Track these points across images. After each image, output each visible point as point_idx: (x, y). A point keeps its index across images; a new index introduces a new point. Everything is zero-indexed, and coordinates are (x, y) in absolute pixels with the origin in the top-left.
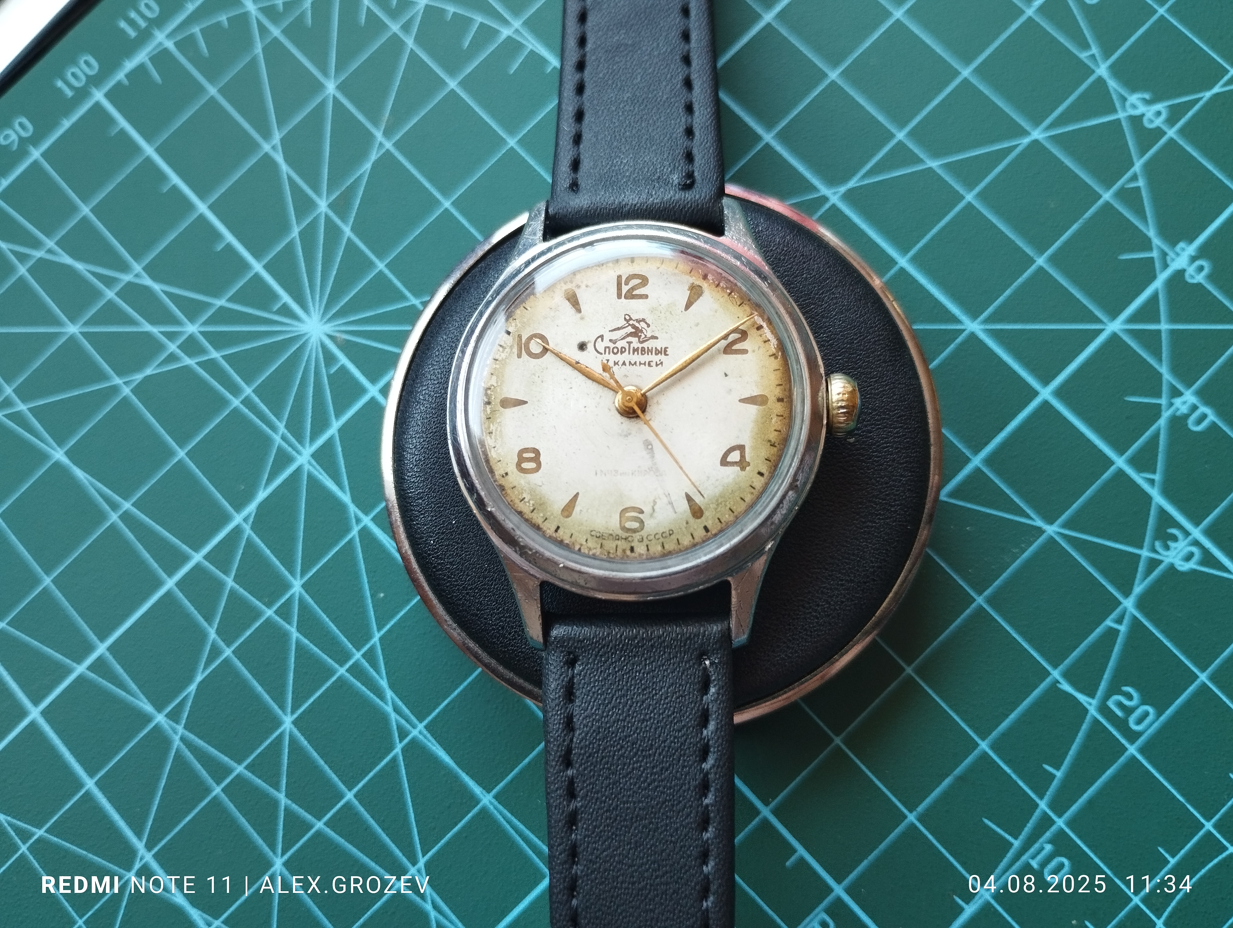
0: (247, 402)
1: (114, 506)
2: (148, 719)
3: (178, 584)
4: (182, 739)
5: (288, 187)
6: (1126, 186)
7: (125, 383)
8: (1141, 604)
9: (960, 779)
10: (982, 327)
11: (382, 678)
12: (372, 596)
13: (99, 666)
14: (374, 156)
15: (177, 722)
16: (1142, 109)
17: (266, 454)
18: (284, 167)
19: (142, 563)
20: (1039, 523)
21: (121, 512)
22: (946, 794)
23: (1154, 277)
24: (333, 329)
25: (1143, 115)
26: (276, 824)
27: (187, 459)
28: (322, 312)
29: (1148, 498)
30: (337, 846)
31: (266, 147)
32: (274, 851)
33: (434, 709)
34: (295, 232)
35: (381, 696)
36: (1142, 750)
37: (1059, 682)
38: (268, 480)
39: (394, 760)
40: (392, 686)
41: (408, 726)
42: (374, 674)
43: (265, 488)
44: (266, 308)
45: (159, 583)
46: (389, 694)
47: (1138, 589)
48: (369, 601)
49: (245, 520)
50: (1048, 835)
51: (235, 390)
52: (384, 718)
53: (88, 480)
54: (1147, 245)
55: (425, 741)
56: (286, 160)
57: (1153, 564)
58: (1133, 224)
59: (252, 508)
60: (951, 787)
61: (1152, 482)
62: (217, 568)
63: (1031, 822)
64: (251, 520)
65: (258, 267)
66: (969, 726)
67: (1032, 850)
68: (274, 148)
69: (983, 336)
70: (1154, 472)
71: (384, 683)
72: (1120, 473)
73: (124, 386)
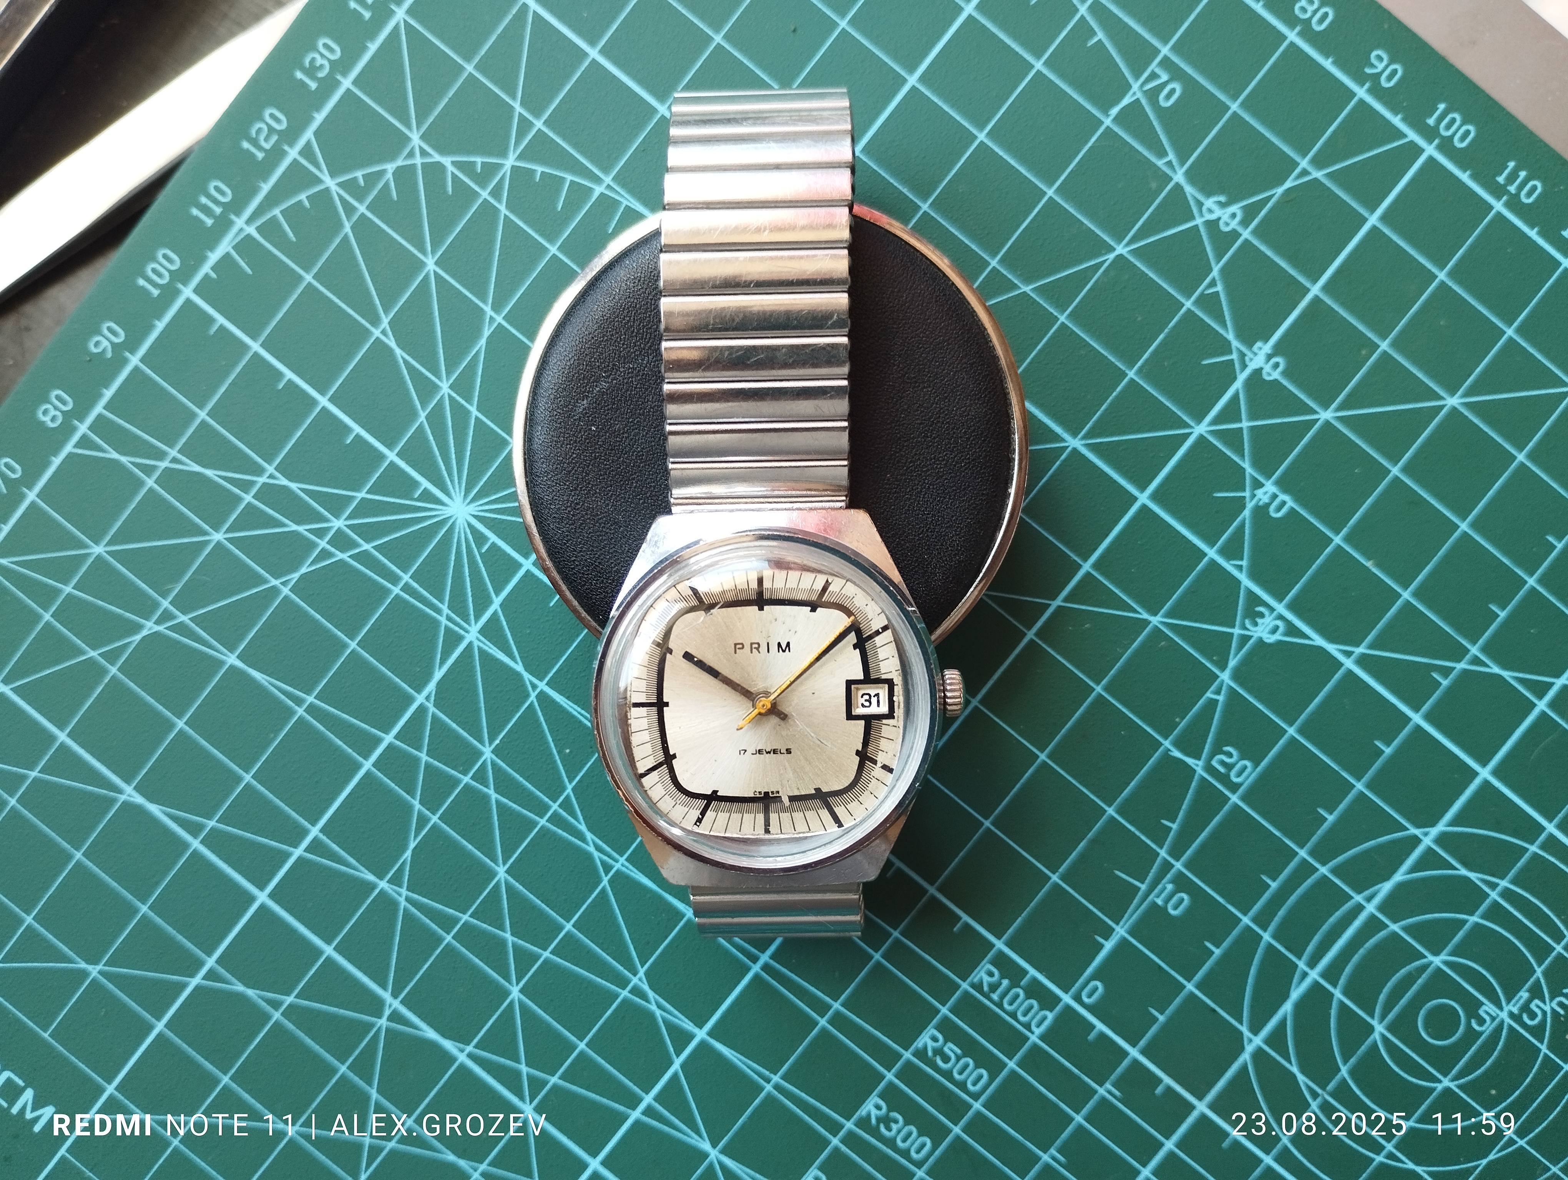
0: (406, 588)
1: (299, 702)
2: (373, 886)
3: (374, 765)
4: (408, 899)
5: (405, 372)
6: (1207, 292)
7: (284, 584)
8: (1237, 675)
9: (1093, 841)
10: (1083, 442)
11: (580, 823)
12: (559, 752)
13: (316, 847)
14: (487, 332)
15: (400, 886)
16: (1218, 212)
17: (435, 636)
18: (398, 352)
19: (337, 748)
20: (1145, 616)
21: (305, 706)
22: (1082, 856)
23: (1235, 378)
24: (477, 509)
25: (1219, 219)
26: (507, 959)
27: (359, 649)
28: (463, 494)
29: (1239, 582)
30: (565, 970)
31: (377, 333)
32: (509, 981)
33: (632, 844)
34: (422, 416)
35: (583, 839)
36: (1243, 798)
37: (1170, 750)
38: (441, 659)
39: (604, 890)
40: (590, 829)
41: (611, 861)
42: (572, 820)
43: (440, 668)
44: (408, 496)
45: (359, 766)
46: (589, 836)
47: (1232, 663)
48: (557, 758)
49: (428, 698)
50: (1169, 876)
51: (395, 580)
52: (589, 857)
53: (266, 681)
54: (1226, 348)
55: (628, 872)
56: (398, 345)
57: (1245, 639)
58: (1213, 329)
59: (431, 687)
60: (1087, 849)
61: (1240, 568)
62: (408, 745)
63: (1154, 867)
64: (433, 698)
65: (391, 456)
66: (1098, 797)
67: (1156, 891)
68: (384, 332)
69: (1084, 451)
70: (1242, 559)
71: (583, 828)
72: (1213, 562)
73: (282, 587)
